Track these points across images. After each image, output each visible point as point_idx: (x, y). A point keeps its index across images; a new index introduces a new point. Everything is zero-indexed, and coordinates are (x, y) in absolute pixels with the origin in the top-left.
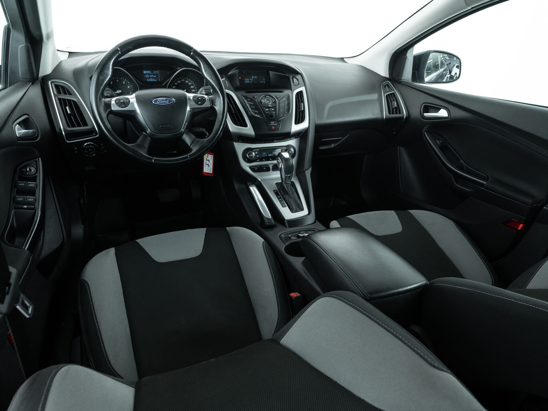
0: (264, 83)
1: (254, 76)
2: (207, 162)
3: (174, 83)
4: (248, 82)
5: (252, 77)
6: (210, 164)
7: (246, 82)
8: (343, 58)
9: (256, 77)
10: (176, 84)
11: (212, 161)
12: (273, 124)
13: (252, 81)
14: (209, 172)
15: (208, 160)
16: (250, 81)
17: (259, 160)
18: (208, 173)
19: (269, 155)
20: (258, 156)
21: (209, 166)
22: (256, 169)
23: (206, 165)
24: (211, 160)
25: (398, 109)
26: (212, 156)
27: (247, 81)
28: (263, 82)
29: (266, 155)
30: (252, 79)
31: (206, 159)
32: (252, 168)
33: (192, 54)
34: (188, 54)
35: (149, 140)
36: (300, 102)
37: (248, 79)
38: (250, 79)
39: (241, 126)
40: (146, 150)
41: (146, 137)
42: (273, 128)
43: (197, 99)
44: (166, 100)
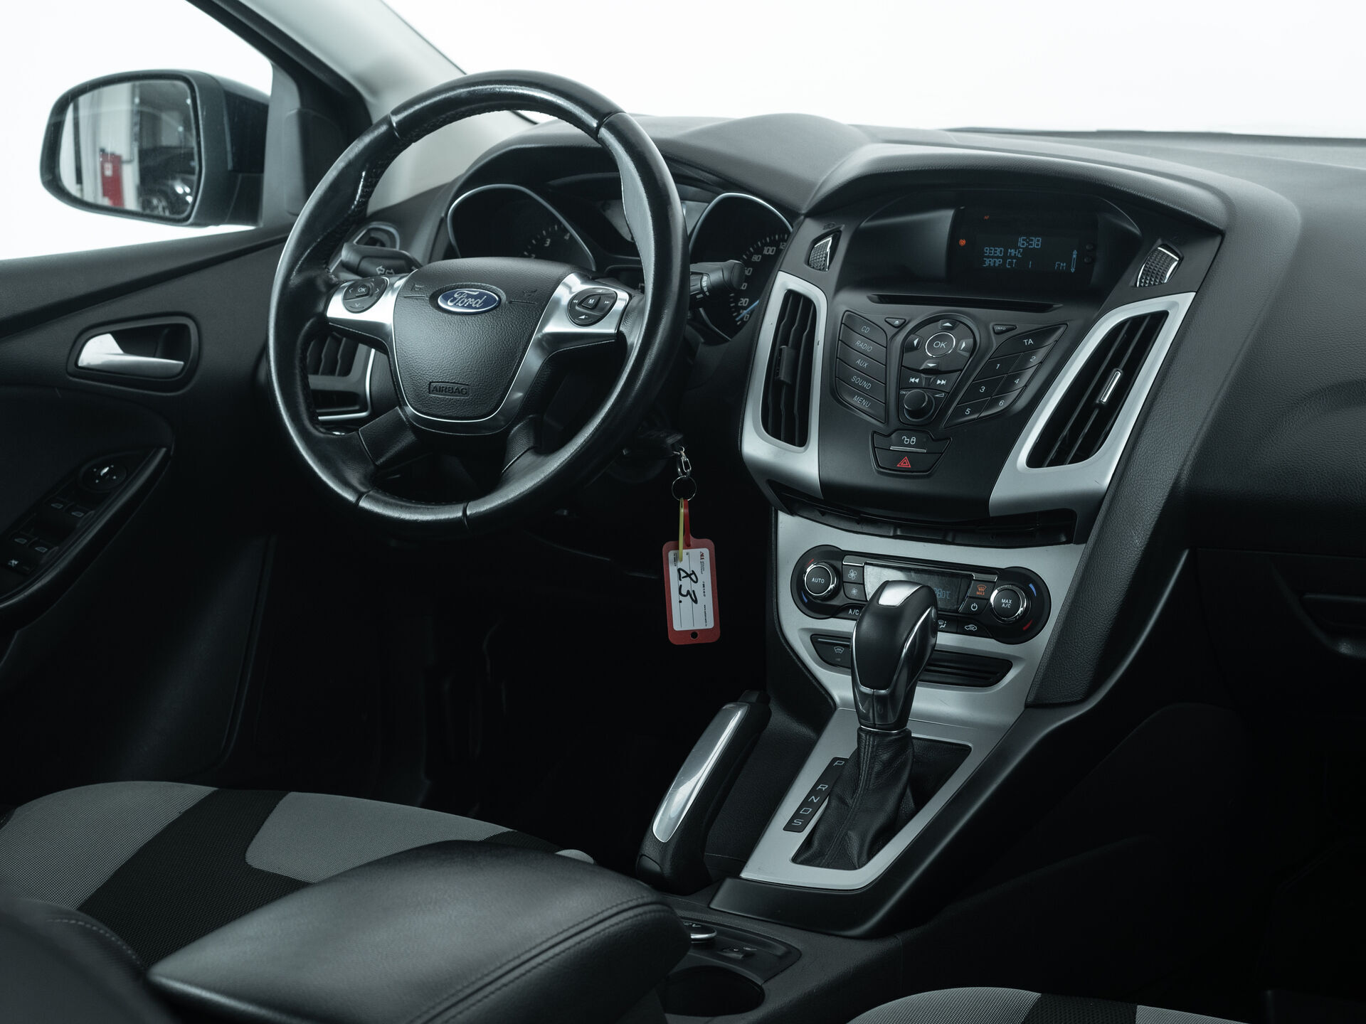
0: (1073, 270)
1: (1031, 235)
2: (687, 584)
4: (998, 262)
5: (1021, 242)
6: (697, 588)
7: (988, 262)
9: (1036, 243)
10: (756, 258)
12: (909, 445)
13: (1015, 257)
14: (700, 625)
15: (688, 575)
16: (1005, 258)
18: (694, 634)
21: (695, 601)
22: (837, 650)
23: (682, 598)
24: (702, 569)
26: (706, 551)
27: (993, 257)
28: (1069, 266)
30: (1016, 248)
31: (679, 570)
32: (821, 642)
33: (604, 133)
34: (593, 133)
35: (408, 438)
36: (1116, 365)
37: (999, 251)
38: (1006, 252)
39: (791, 441)
40: (372, 467)
41: (401, 426)
42: (905, 464)
43: (579, 304)
44: (475, 297)
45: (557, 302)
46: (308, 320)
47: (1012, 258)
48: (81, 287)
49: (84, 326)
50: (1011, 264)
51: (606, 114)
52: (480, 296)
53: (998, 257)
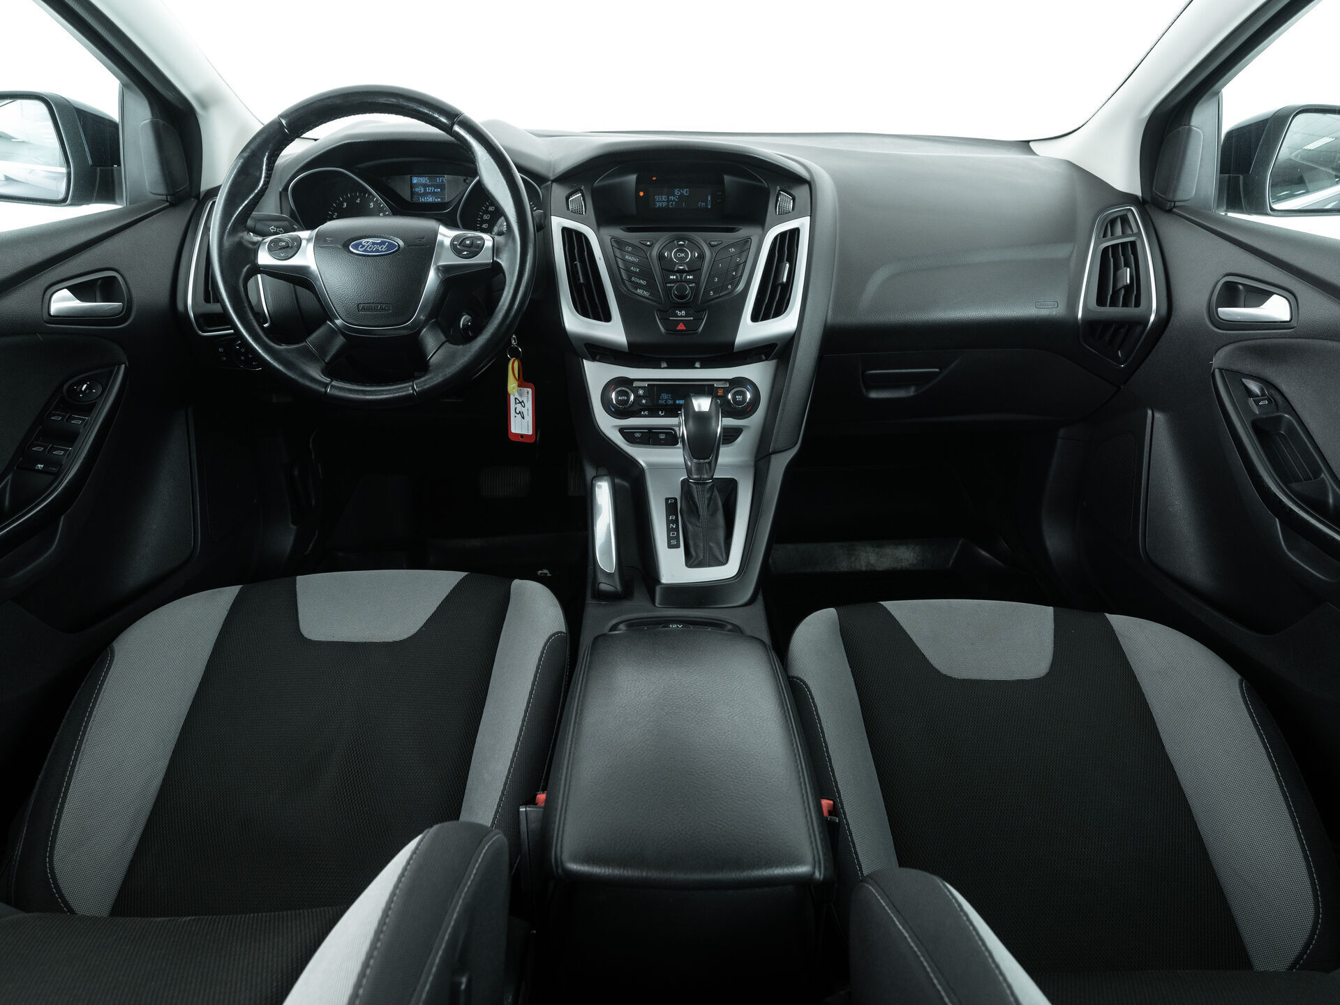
0: (709, 207)
1: (681, 188)
2: (519, 407)
3: (487, 208)
4: (664, 204)
5: (677, 192)
6: (525, 411)
7: (658, 205)
8: (1029, 142)
9: (685, 192)
11: (529, 405)
12: (681, 316)
13: (674, 201)
14: (525, 432)
15: (520, 403)
16: (668, 201)
17: (646, 413)
18: (522, 436)
19: (677, 402)
20: (644, 401)
21: (523, 418)
22: (638, 435)
23: (516, 415)
24: (528, 400)
25: (1134, 292)
26: (530, 390)
27: (661, 201)
28: (706, 205)
29: (671, 402)
30: (674, 195)
31: (516, 398)
32: (627, 433)
33: (457, 128)
34: (448, 129)
35: (340, 341)
36: (782, 261)
37: (664, 198)
38: (668, 198)
39: (597, 317)
40: (324, 364)
41: (333, 333)
42: (681, 327)
43: (460, 244)
44: (380, 244)
45: (442, 244)
46: (245, 266)
47: (672, 201)
48: (37, 255)
49: (46, 285)
50: (672, 205)
51: (453, 115)
52: (382, 243)
53: (664, 201)
